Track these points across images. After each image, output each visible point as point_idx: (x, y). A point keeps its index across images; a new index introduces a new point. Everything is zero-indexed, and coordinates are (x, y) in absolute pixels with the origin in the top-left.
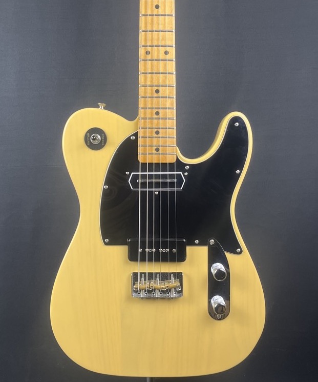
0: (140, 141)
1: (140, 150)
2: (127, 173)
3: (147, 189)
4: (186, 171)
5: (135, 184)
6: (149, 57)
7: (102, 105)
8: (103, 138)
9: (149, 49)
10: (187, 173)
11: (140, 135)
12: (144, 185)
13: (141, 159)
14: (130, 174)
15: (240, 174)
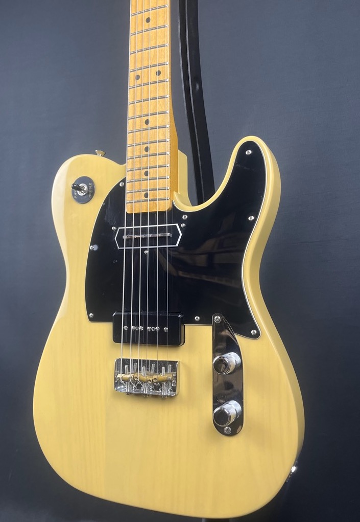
0: (128, 187)
1: (128, 198)
2: (114, 228)
3: (133, 248)
4: (183, 221)
6: (139, 82)
7: (100, 153)
8: (90, 188)
9: (139, 73)
10: (184, 225)
13: (128, 210)
14: (117, 230)
15: (254, 221)
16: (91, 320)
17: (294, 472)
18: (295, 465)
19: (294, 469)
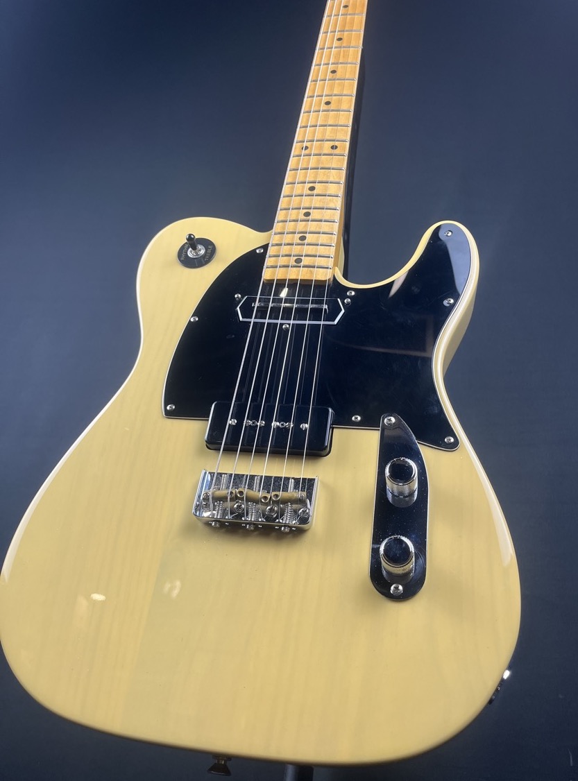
2: (238, 296)
3: (266, 321)
4: (349, 297)
5: (247, 311)
8: (209, 251)
9: (308, 144)
10: (349, 300)
11: (271, 251)
12: (262, 313)
14: (242, 297)
15: (453, 306)
16: (169, 414)
17: (508, 678)
18: (510, 668)
19: (507, 674)
